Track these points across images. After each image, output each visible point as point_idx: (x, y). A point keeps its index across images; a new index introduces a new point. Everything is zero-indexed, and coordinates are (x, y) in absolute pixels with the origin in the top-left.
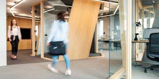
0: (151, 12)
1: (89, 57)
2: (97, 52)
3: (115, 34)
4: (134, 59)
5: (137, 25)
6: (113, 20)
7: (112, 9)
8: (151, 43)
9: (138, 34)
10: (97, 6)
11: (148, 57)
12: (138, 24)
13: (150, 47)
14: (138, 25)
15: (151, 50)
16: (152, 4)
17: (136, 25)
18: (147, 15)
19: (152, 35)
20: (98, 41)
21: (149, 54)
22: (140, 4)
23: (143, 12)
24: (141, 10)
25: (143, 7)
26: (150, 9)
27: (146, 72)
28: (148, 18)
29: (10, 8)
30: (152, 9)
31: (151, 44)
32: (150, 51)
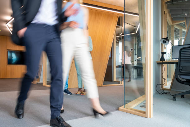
0: (184, 30)
1: (103, 84)
2: (115, 80)
3: (138, 58)
4: (161, 85)
5: (164, 42)
6: (136, 41)
7: (135, 26)
8: (181, 61)
9: (165, 53)
10: (113, 19)
11: (177, 79)
12: (165, 40)
13: (180, 67)
14: (166, 42)
15: (181, 70)
16: (184, 18)
17: (162, 41)
18: (179, 34)
19: (182, 51)
20: (117, 67)
21: (179, 76)
22: (169, 18)
23: (173, 29)
24: (170, 27)
25: (172, 23)
26: (182, 26)
27: (175, 100)
28: (180, 38)
29: (6, 24)
30: (184, 25)
31: (181, 63)
32: (180, 72)
